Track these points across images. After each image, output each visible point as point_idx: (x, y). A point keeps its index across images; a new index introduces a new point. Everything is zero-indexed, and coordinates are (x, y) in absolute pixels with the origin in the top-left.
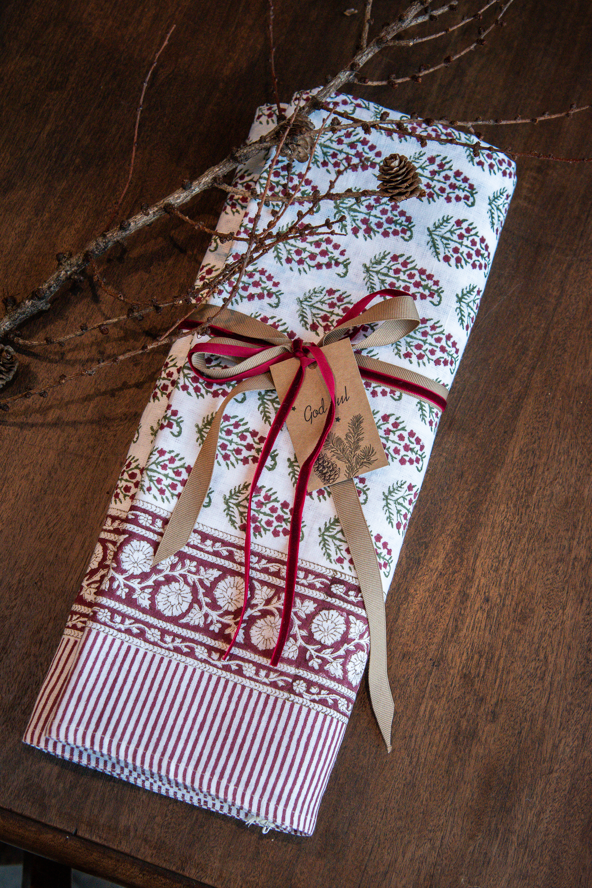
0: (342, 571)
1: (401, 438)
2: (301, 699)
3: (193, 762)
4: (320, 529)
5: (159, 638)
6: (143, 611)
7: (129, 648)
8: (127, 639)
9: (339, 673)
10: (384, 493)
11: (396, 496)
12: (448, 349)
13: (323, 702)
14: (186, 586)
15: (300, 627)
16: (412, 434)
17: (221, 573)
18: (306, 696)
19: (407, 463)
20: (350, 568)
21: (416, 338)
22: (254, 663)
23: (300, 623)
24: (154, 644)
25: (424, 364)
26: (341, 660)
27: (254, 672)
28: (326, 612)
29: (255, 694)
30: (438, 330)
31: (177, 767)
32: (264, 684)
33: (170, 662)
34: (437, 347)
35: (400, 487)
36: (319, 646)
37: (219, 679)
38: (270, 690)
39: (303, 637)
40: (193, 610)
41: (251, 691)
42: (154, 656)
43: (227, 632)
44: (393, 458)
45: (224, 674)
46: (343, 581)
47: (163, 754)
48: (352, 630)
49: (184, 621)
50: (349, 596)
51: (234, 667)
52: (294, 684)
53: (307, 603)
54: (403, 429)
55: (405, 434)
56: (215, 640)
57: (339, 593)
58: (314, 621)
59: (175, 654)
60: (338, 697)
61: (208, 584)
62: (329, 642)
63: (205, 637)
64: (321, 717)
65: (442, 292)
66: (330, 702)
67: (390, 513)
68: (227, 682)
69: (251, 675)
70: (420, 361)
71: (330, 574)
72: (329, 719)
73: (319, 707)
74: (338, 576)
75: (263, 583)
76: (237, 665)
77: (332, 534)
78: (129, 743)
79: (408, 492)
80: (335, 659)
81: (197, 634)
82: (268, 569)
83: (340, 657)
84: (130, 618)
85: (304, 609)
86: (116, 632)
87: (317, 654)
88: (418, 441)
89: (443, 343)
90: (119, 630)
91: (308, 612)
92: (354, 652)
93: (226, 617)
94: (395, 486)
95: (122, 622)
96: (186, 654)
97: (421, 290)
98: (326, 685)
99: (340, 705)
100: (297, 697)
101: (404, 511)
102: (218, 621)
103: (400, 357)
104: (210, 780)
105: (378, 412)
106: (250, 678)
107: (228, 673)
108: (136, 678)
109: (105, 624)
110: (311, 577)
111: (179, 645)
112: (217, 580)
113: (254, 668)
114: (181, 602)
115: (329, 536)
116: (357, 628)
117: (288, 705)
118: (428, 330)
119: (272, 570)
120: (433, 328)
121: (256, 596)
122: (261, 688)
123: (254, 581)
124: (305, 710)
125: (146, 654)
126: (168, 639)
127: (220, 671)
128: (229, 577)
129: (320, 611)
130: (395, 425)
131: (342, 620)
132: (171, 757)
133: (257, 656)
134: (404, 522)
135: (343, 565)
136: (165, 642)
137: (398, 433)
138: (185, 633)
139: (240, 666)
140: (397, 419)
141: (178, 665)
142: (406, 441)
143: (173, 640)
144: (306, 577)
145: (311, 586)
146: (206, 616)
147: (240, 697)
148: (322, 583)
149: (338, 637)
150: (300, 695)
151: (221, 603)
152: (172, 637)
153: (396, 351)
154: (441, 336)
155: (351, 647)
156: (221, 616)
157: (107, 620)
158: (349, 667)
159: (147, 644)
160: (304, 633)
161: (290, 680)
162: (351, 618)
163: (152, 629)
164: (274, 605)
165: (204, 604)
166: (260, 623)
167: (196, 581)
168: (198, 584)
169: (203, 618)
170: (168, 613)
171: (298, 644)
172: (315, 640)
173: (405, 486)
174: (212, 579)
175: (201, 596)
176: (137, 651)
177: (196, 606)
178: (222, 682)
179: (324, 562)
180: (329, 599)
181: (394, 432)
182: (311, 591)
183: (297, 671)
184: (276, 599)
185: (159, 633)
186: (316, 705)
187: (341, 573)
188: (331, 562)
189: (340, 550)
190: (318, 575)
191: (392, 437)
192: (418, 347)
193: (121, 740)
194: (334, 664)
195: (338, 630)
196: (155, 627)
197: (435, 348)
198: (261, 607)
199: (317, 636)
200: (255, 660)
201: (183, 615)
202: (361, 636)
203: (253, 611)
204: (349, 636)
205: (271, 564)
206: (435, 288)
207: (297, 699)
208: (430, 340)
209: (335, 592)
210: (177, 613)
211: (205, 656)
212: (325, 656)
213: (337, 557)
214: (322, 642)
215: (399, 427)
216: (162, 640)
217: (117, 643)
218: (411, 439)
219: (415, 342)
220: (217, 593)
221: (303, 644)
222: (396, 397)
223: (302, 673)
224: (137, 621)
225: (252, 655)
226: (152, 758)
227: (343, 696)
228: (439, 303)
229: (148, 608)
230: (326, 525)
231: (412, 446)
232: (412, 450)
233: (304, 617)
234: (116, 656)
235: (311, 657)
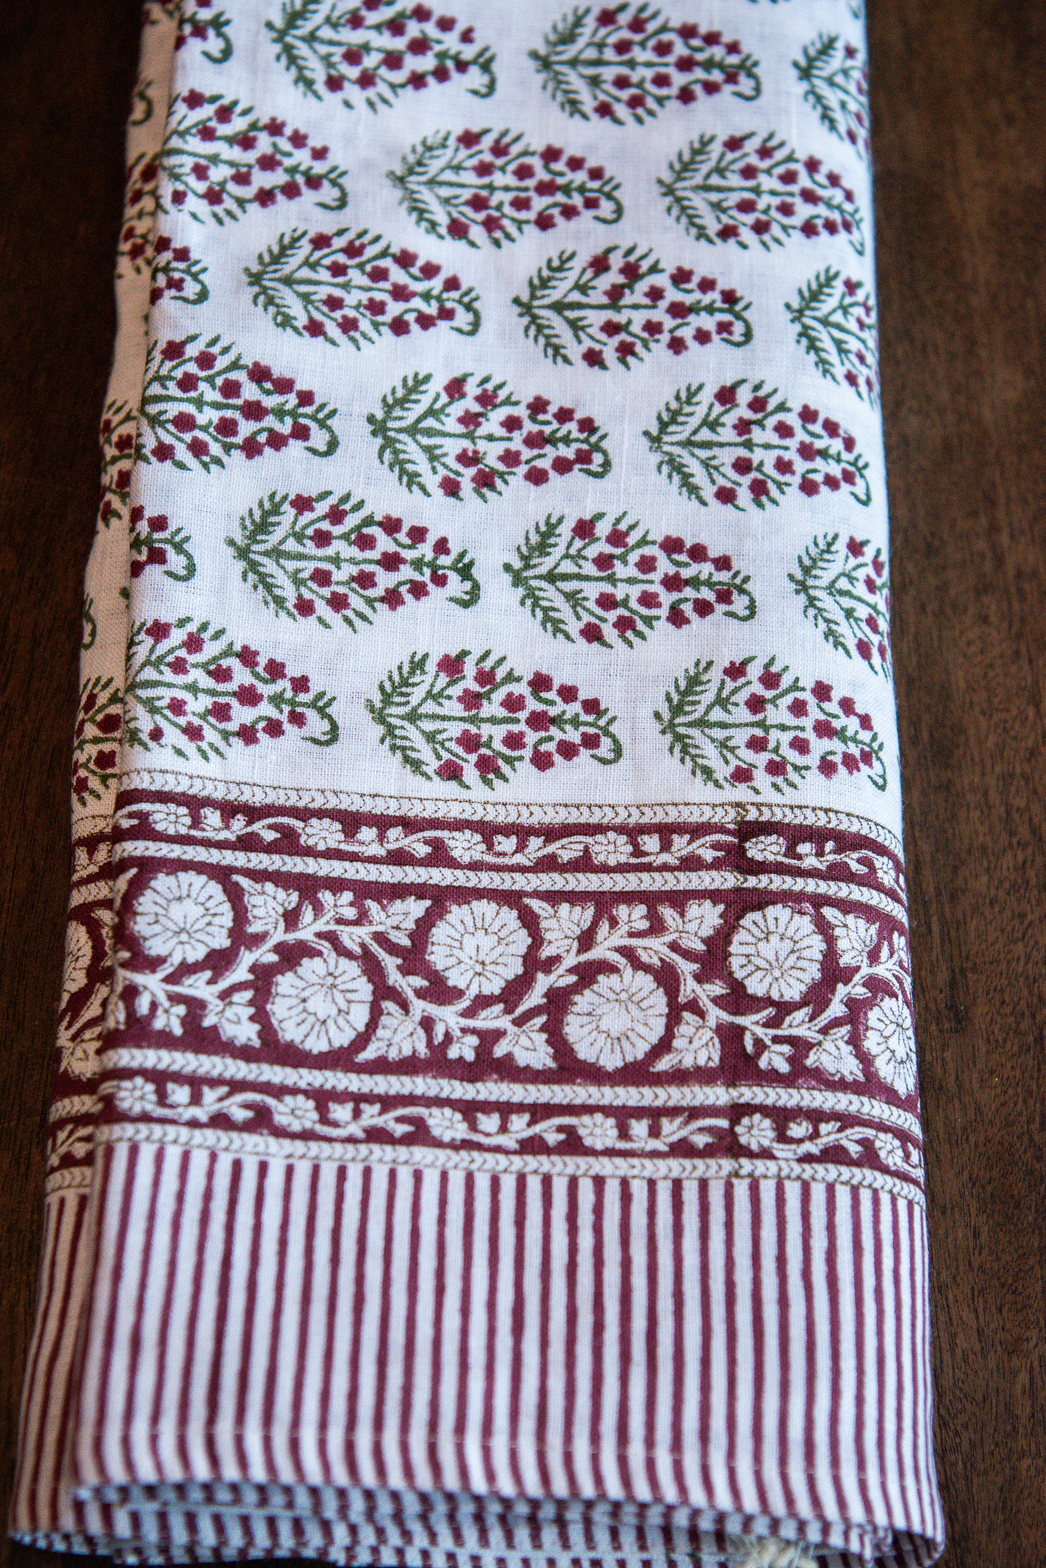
0: (758, 799)
1: (784, 430)
2: (771, 1164)
3: (528, 1424)
4: (657, 716)
5: (315, 1116)
6: (246, 1054)
7: (237, 1166)
8: (224, 1142)
9: (850, 1067)
10: (791, 577)
11: (826, 577)
12: (820, 192)
13: (834, 1155)
14: (344, 962)
15: (699, 978)
16: (808, 415)
17: (428, 903)
18: (781, 1150)
19: (824, 489)
20: (775, 786)
21: (731, 189)
22: (607, 1111)
23: (695, 967)
24: (307, 1136)
25: (777, 241)
26: (845, 1030)
27: (614, 1132)
28: (756, 916)
29: (639, 1190)
30: (779, 155)
31: (487, 1452)
32: (654, 1154)
33: (367, 1173)
34: (791, 194)
35: (828, 551)
36: (770, 1011)
37: (521, 1181)
38: (675, 1166)
39: (717, 1001)
40: (384, 1020)
41: (625, 1184)
42: (316, 1170)
43: (499, 1051)
44: (779, 485)
45: (532, 1162)
46: (769, 823)
47: (433, 1426)
48: (842, 944)
49: (369, 1054)
50: (800, 857)
51: (553, 1138)
52: (739, 1129)
53: (694, 909)
54: (782, 408)
55: (793, 419)
56: (472, 1081)
57: (771, 858)
58: (732, 949)
59: (376, 1148)
60: (870, 1133)
61: (406, 942)
62: (793, 991)
63: (444, 1082)
64: (843, 1197)
65: (756, 64)
66: (854, 1149)
67: (827, 621)
68: (547, 1181)
69: (609, 1143)
70: (766, 237)
71: (729, 817)
72: (865, 1196)
73: (831, 1172)
74: (752, 815)
75: (553, 897)
76: (560, 1129)
77: (696, 715)
78: (323, 1425)
79: (853, 562)
80: (824, 1031)
81: (419, 1080)
82: (553, 857)
83: (836, 1023)
84: (214, 1083)
85: (692, 927)
86: (184, 1132)
87: (772, 1032)
88: (831, 428)
89: (804, 181)
90: (194, 1124)
91: (706, 931)
92: (868, 1004)
93: (484, 1014)
94: (814, 552)
95: (196, 1099)
96: (407, 1140)
97: (699, 73)
98: (827, 1106)
99: (883, 1154)
100: (759, 1163)
101: (863, 612)
102: (464, 1031)
103: (710, 241)
104: (595, 1459)
105: (700, 387)
106: (610, 1152)
107: (543, 1158)
108: (283, 1243)
109: (145, 1118)
110: (679, 842)
111: (379, 1121)
112: (425, 925)
113: (611, 1121)
114: (343, 1005)
115: (690, 725)
116: (853, 935)
117: (741, 1190)
118: (754, 160)
119: (566, 856)
120: (765, 152)
121: (548, 936)
122: (650, 1167)
123: (526, 901)
124: (793, 1191)
125: (290, 1170)
126: (341, 1112)
127: (516, 1159)
128: (454, 908)
129: (741, 917)
130: (758, 404)
131: (805, 924)
132: (460, 1428)
133: (606, 1090)
134: (875, 639)
135: (754, 783)
136: (335, 1124)
137: (771, 422)
138: (382, 1084)
139: (570, 1131)
140: (757, 388)
141: (392, 1174)
142: (800, 436)
143: (357, 1114)
144: (666, 846)
145: (691, 863)
146: (427, 1024)
147: (598, 1210)
148: (716, 846)
149: (813, 972)
150: (766, 1154)
151: (455, 979)
152: (350, 1106)
153: (694, 231)
154: (792, 166)
155: (860, 991)
156: (469, 1013)
157: (149, 1107)
158: (871, 1043)
159: (286, 1142)
160: (718, 989)
161: (724, 1123)
162: (829, 913)
163: (288, 1099)
164: (607, 944)
165: (410, 994)
166: (583, 1001)
167: (369, 941)
168: (375, 948)
169: (421, 1032)
170: (317, 1045)
171: (712, 1022)
172: (754, 998)
173: (841, 546)
174: (410, 925)
175: (394, 978)
176: (263, 1168)
177: (389, 1006)
178: (534, 1186)
179: (701, 792)
180: (752, 882)
181: (760, 423)
182: (693, 875)
183: (734, 1093)
184: (604, 927)
185: (311, 1104)
186: (820, 1168)
187: (758, 806)
188: (717, 785)
189: (732, 750)
190: (697, 831)
191: (757, 435)
192: (746, 207)
193: (296, 1423)
194: (828, 1045)
195: (805, 953)
196: (294, 1091)
197: (789, 200)
198: (571, 960)
199: (755, 987)
200: (605, 1102)
201: (363, 1040)
202: (874, 957)
203: (553, 977)
204: (843, 962)
205: (558, 844)
206: (733, 60)
207: (760, 1166)
208: (768, 182)
209: (759, 857)
210: (343, 1039)
211: (460, 1131)
212: (795, 1032)
213: (731, 769)
214: (775, 996)
215: (770, 407)
216: (325, 1119)
217: (199, 1161)
218: (810, 427)
219: (733, 199)
220: (437, 957)
221: (726, 1017)
222: (737, 338)
223: (748, 1094)
224: (237, 1086)
225: (593, 1090)
226: (404, 1448)
227: (882, 1127)
228: (758, 90)
229: (257, 1043)
230: (669, 699)
231: (819, 444)
232: (824, 454)
233: (700, 947)
234: (208, 1196)
235: (760, 1046)
